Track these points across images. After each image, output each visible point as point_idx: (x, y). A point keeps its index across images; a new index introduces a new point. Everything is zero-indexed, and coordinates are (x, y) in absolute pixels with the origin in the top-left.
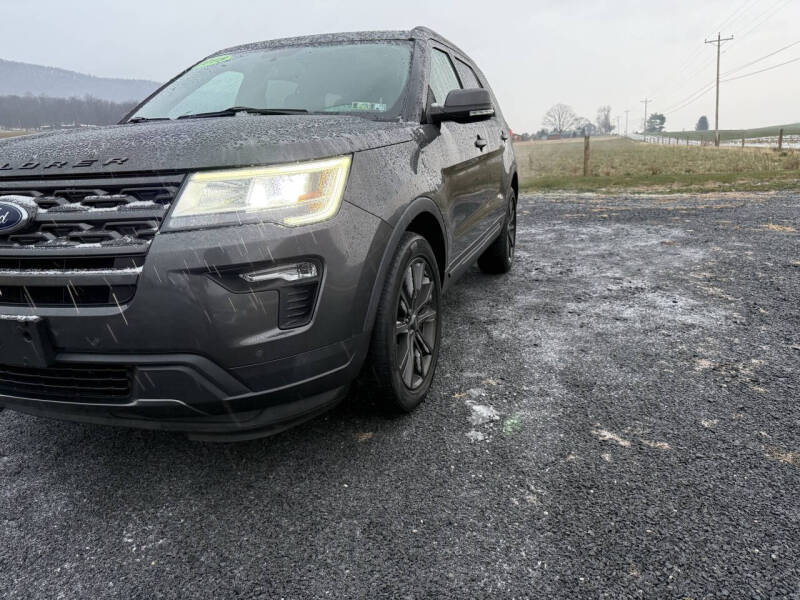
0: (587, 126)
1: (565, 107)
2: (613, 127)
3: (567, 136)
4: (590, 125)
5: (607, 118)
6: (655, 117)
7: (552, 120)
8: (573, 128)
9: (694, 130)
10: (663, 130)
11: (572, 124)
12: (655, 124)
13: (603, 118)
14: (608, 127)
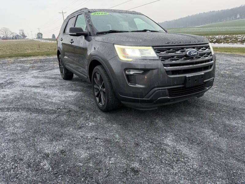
0: (17, 35)
1: (7, 29)
2: (27, 36)
3: (10, 39)
4: (18, 35)
5: (23, 33)
6: (39, 34)
7: (3, 33)
8: (11, 36)
9: (52, 38)
10: (43, 38)
11: (11, 35)
12: (40, 36)
13: (22, 33)
14: (24, 36)
